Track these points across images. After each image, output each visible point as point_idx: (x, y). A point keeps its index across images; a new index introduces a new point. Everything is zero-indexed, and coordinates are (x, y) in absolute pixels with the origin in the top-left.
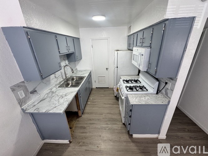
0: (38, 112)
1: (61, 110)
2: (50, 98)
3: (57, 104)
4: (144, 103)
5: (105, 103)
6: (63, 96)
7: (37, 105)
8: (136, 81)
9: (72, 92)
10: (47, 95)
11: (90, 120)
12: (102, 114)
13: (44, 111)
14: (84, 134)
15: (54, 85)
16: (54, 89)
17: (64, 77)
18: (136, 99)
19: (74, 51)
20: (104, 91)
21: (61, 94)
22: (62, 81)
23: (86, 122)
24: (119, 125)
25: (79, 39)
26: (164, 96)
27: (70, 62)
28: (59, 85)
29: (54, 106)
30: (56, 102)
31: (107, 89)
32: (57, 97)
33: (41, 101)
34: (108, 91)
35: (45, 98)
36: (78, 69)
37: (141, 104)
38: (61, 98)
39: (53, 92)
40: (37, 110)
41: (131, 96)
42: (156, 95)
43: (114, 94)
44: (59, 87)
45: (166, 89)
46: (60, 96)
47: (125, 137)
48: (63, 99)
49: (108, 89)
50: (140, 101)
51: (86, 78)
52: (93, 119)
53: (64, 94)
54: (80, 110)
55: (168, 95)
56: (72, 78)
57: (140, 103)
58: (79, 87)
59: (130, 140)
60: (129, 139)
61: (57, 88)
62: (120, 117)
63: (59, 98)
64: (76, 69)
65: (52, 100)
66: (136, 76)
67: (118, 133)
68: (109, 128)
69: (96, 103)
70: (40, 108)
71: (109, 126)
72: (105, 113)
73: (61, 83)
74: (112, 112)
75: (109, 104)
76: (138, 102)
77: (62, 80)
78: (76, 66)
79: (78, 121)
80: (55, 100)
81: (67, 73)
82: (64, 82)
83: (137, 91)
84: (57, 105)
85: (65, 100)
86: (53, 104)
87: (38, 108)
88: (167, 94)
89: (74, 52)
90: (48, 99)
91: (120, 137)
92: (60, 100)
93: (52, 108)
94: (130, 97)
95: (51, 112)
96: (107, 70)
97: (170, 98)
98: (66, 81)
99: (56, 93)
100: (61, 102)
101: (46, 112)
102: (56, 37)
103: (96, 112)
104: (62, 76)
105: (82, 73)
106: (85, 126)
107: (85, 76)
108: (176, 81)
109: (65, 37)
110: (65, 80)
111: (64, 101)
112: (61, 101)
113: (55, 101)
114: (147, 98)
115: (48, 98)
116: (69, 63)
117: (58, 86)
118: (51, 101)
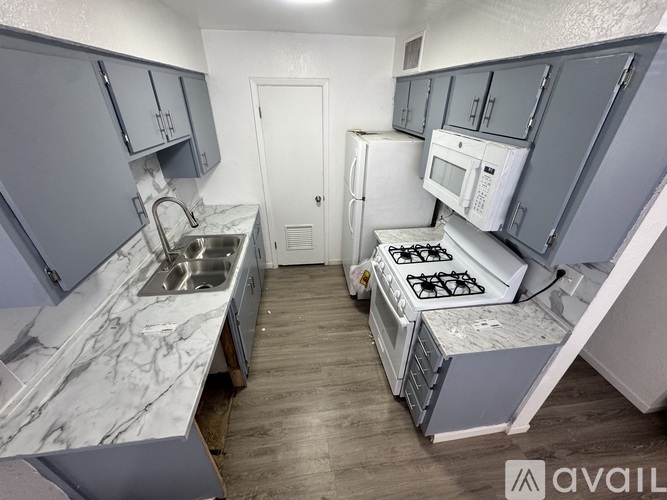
0: (63, 447)
1: (177, 419)
2: (109, 355)
3: (152, 387)
4: (487, 347)
5: (322, 324)
6: (171, 340)
7: (51, 406)
8: (435, 252)
9: (206, 317)
10: (92, 342)
11: (280, 397)
12: (317, 370)
13: (93, 438)
14: (265, 458)
15: (119, 289)
16: (121, 308)
17: (158, 245)
18: (457, 332)
19: (190, 133)
20: (311, 277)
21: (157, 330)
22: (152, 263)
23: (265, 409)
24: (381, 403)
25: (202, 75)
26: (547, 313)
27: (171, 176)
28: (141, 285)
29: (137, 400)
30: (147, 379)
31: (319, 271)
32: (144, 347)
33: (67, 380)
34: (323, 276)
35: (85, 361)
36: (206, 203)
37: (479, 350)
38: (164, 351)
39: (118, 324)
40: (54, 435)
41: (437, 317)
42: (513, 307)
43: (348, 289)
44: (141, 294)
45: (557, 292)
46: (156, 344)
47: (408, 444)
48: (174, 357)
49: (321, 268)
50: (472, 340)
51: (247, 240)
52: (290, 393)
53: (173, 327)
54: (238, 367)
55: (564, 314)
56: (188, 244)
57: (476, 350)
58: (227, 287)
59: (424, 454)
60: (423, 452)
61: (135, 298)
62: (381, 375)
63: (152, 351)
64: (200, 203)
65: (124, 368)
66: (426, 230)
67: (383, 433)
68: (349, 419)
69: (290, 328)
70: (73, 424)
71: (349, 411)
72: (329, 364)
73: (150, 274)
74: (351, 358)
75: (338, 327)
76: (468, 344)
77: (149, 257)
78: (196, 191)
79: (235, 408)
80: (140, 366)
81: (165, 225)
82: (161, 268)
83: (450, 294)
84: (151, 396)
85: (186, 359)
86: (134, 388)
87: (59, 424)
88: (557, 308)
89: (191, 136)
90: (101, 367)
91: (393, 451)
92: (161, 362)
93: (132, 413)
94: (434, 323)
95: (132, 436)
96: (319, 206)
97: (573, 326)
98: (167, 260)
99: (136, 329)
100: (168, 375)
101: (107, 442)
102: (103, 72)
103: (294, 363)
104: (148, 243)
105: (226, 219)
106: (266, 423)
107: (244, 235)
108: (608, 274)
109: (144, 70)
110: (164, 256)
111: (180, 367)
112: (169, 366)
113: (137, 371)
114: (490, 323)
115: (103, 359)
116: (169, 184)
117: (135, 291)
118: (120, 376)
